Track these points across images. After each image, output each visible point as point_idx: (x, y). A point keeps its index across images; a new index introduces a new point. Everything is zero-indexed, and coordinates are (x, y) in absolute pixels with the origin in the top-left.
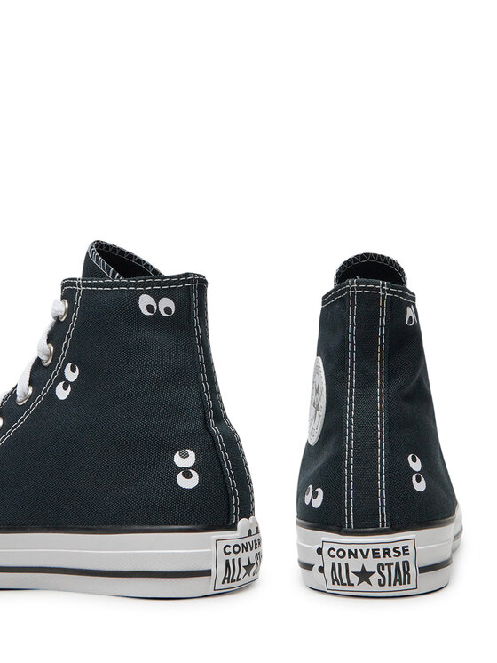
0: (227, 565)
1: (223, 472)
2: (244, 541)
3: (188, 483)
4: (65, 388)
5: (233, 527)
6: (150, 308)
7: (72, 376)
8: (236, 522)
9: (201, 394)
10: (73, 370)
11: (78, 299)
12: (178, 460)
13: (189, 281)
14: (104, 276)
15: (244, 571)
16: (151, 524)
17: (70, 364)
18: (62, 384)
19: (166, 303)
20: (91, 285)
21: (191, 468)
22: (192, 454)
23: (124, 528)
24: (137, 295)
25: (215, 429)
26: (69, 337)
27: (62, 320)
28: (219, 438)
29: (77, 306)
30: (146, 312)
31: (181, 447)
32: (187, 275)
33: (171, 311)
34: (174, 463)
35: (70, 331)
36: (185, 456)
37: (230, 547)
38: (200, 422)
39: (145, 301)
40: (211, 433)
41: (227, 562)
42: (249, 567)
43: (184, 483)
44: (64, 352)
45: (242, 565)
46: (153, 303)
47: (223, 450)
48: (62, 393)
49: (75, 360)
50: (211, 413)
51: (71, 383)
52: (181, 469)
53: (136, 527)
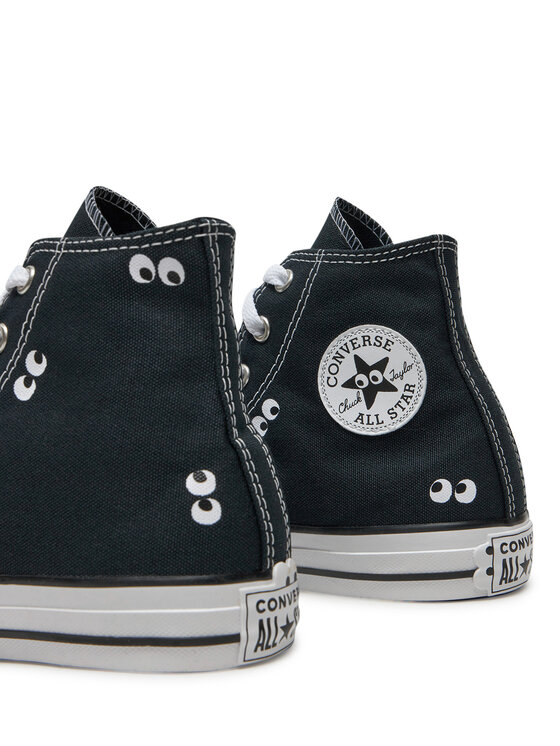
0: (261, 627)
1: (253, 500)
2: (281, 593)
3: (207, 517)
4: (27, 384)
5: (266, 575)
6: (145, 273)
7: (36, 368)
8: (271, 568)
9: (220, 394)
10: (38, 360)
11: (53, 265)
12: (192, 485)
13: (202, 230)
14: (95, 234)
15: (281, 633)
16: (157, 573)
17: (33, 353)
18: (21, 379)
19: (170, 265)
20: (75, 247)
21: (211, 496)
22: (210, 476)
23: (119, 578)
24: (129, 255)
25: (240, 442)
26: (31, 314)
27: (23, 292)
28: (246, 453)
29: (48, 274)
30: (138, 278)
31: (196, 467)
32: (198, 221)
33: (178, 278)
34: (187, 490)
35: (34, 308)
36: (201, 479)
37: (263, 602)
38: (220, 432)
39: (138, 263)
40: (234, 447)
41: (261, 622)
42: (288, 627)
43: (201, 517)
44: (24, 336)
45: (279, 626)
46: (149, 265)
47: (251, 469)
48: (23, 392)
49: (40, 346)
50: (234, 420)
51: (36, 378)
52: (196, 498)
53: (136, 578)
